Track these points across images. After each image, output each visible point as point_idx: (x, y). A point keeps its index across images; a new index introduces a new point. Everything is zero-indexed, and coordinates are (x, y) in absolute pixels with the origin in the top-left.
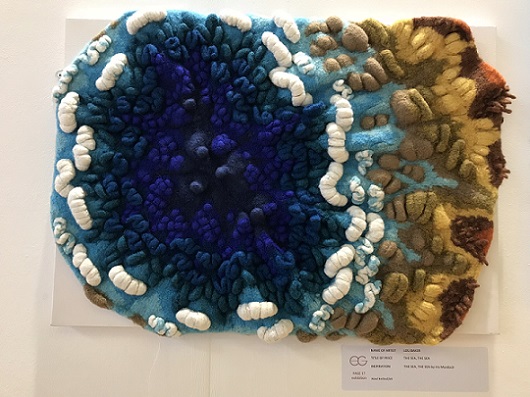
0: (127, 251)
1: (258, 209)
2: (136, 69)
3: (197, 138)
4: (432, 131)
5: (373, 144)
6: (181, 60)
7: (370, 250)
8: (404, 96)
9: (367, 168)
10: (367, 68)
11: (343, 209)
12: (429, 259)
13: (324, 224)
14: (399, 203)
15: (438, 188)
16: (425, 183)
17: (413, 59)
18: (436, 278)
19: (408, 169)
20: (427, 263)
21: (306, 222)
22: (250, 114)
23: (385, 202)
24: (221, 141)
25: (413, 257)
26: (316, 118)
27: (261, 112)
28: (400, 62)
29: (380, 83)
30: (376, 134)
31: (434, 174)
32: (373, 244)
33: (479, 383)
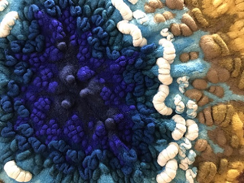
0: (18, 151)
1: (110, 119)
2: (24, 23)
3: (67, 69)
4: (229, 62)
5: (189, 72)
6: (56, 16)
7: (189, 146)
8: (209, 39)
9: (185, 89)
10: (183, 21)
11: (169, 117)
12: (229, 152)
13: (157, 128)
14: (208, 113)
15: (234, 102)
16: (224, 98)
17: (214, 14)
18: (235, 165)
19: (212, 89)
20: (229, 154)
21: (144, 128)
22: (104, 52)
23: (198, 112)
24: (84, 71)
25: (218, 150)
26: (149, 54)
27: (111, 51)
28: (205, 16)
29: (192, 30)
30: (191, 65)
31: (231, 92)
32: (191, 142)
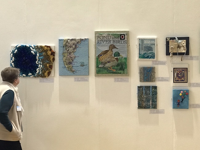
1: (30, 65)
5: (41, 58)
8: (44, 53)
10: (40, 51)
17: (45, 50)
19: (44, 61)
21: (34, 66)
22: (29, 55)
23: (42, 64)
32: (41, 68)
33: (53, 82)
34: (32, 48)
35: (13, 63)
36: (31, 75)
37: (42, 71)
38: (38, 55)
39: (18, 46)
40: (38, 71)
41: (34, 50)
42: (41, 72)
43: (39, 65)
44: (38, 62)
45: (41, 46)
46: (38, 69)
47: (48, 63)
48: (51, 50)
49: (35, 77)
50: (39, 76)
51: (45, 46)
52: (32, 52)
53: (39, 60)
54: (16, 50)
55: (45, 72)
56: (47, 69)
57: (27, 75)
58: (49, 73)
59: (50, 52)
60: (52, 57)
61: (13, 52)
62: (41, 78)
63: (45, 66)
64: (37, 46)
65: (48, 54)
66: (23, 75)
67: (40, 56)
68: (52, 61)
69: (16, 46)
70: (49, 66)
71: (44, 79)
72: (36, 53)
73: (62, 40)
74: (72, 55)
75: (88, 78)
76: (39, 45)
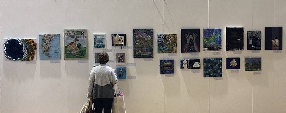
33: (36, 64)
34: (20, 41)
35: (5, 51)
36: (19, 60)
37: (27, 56)
38: (24, 45)
39: (9, 40)
40: (24, 57)
41: (21, 42)
42: (26, 58)
43: (25, 53)
44: (24, 51)
45: (26, 39)
46: (24, 55)
47: (31, 51)
48: (33, 42)
49: (23, 61)
50: (25, 60)
51: (29, 39)
52: (19, 43)
53: (25, 49)
54: (8, 42)
55: (29, 57)
56: (31, 55)
57: (16, 60)
58: (32, 58)
59: (33, 44)
60: (34, 47)
61: (5, 43)
62: (27, 61)
63: (29, 53)
64: (23, 40)
65: (32, 45)
66: (14, 59)
67: (25, 46)
68: (34, 49)
69: (7, 39)
70: (32, 53)
71: (29, 62)
72: (22, 44)
73: (41, 35)
74: (49, 46)
75: (60, 61)
76: (25, 38)
